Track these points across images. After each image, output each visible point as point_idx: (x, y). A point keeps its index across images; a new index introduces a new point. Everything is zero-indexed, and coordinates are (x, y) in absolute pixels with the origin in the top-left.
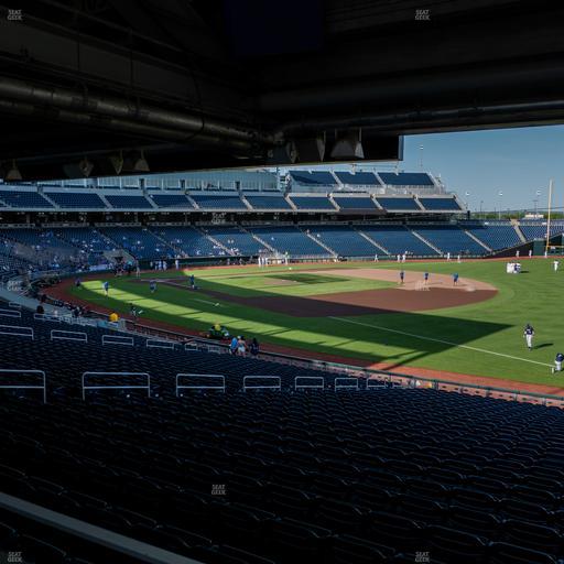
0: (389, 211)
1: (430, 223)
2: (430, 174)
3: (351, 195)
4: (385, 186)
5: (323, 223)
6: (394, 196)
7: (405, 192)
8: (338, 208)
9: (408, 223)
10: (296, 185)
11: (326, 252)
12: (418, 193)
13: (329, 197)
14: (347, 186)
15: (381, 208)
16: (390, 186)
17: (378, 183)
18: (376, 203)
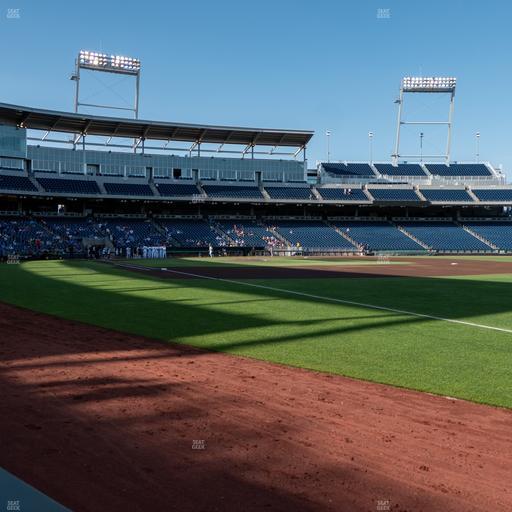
0: (434, 203)
1: (488, 219)
2: (488, 165)
3: (391, 187)
4: (431, 177)
5: (356, 219)
6: (442, 187)
7: (456, 183)
8: (372, 199)
9: (459, 219)
10: (326, 177)
11: (350, 245)
12: (471, 184)
13: (363, 188)
14: (386, 177)
15: (424, 199)
16: (437, 177)
17: (424, 174)
18: (420, 194)
